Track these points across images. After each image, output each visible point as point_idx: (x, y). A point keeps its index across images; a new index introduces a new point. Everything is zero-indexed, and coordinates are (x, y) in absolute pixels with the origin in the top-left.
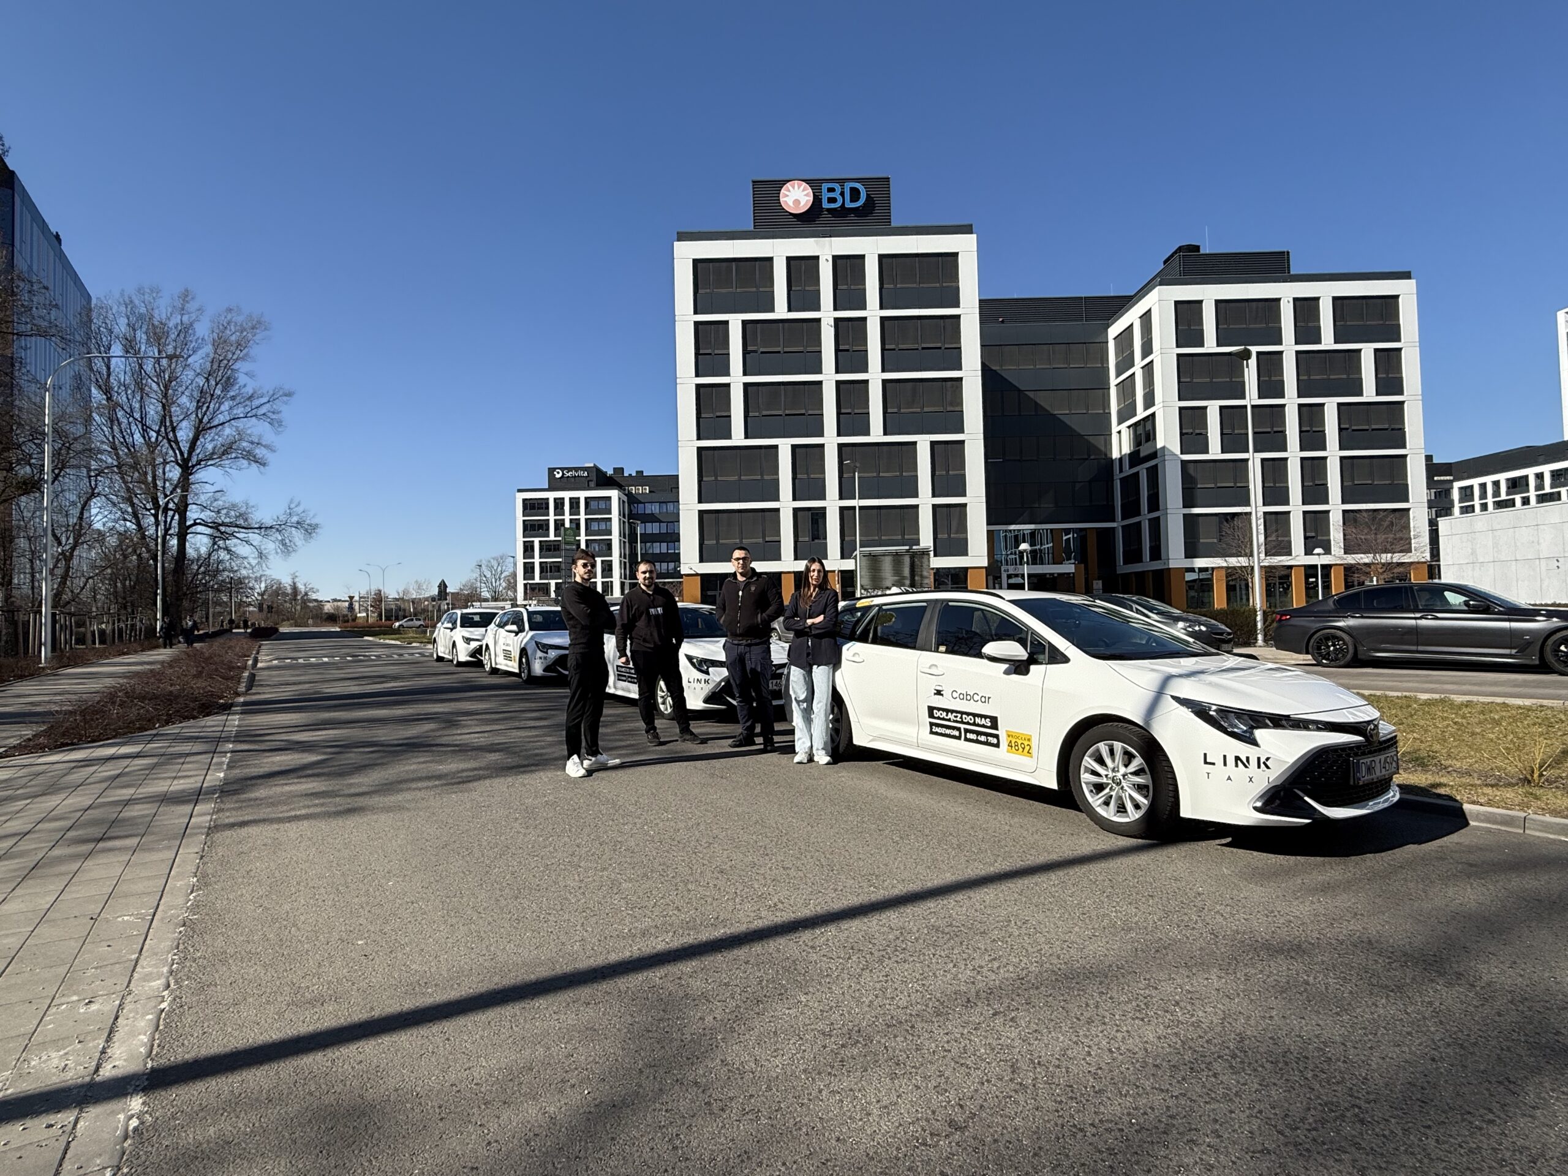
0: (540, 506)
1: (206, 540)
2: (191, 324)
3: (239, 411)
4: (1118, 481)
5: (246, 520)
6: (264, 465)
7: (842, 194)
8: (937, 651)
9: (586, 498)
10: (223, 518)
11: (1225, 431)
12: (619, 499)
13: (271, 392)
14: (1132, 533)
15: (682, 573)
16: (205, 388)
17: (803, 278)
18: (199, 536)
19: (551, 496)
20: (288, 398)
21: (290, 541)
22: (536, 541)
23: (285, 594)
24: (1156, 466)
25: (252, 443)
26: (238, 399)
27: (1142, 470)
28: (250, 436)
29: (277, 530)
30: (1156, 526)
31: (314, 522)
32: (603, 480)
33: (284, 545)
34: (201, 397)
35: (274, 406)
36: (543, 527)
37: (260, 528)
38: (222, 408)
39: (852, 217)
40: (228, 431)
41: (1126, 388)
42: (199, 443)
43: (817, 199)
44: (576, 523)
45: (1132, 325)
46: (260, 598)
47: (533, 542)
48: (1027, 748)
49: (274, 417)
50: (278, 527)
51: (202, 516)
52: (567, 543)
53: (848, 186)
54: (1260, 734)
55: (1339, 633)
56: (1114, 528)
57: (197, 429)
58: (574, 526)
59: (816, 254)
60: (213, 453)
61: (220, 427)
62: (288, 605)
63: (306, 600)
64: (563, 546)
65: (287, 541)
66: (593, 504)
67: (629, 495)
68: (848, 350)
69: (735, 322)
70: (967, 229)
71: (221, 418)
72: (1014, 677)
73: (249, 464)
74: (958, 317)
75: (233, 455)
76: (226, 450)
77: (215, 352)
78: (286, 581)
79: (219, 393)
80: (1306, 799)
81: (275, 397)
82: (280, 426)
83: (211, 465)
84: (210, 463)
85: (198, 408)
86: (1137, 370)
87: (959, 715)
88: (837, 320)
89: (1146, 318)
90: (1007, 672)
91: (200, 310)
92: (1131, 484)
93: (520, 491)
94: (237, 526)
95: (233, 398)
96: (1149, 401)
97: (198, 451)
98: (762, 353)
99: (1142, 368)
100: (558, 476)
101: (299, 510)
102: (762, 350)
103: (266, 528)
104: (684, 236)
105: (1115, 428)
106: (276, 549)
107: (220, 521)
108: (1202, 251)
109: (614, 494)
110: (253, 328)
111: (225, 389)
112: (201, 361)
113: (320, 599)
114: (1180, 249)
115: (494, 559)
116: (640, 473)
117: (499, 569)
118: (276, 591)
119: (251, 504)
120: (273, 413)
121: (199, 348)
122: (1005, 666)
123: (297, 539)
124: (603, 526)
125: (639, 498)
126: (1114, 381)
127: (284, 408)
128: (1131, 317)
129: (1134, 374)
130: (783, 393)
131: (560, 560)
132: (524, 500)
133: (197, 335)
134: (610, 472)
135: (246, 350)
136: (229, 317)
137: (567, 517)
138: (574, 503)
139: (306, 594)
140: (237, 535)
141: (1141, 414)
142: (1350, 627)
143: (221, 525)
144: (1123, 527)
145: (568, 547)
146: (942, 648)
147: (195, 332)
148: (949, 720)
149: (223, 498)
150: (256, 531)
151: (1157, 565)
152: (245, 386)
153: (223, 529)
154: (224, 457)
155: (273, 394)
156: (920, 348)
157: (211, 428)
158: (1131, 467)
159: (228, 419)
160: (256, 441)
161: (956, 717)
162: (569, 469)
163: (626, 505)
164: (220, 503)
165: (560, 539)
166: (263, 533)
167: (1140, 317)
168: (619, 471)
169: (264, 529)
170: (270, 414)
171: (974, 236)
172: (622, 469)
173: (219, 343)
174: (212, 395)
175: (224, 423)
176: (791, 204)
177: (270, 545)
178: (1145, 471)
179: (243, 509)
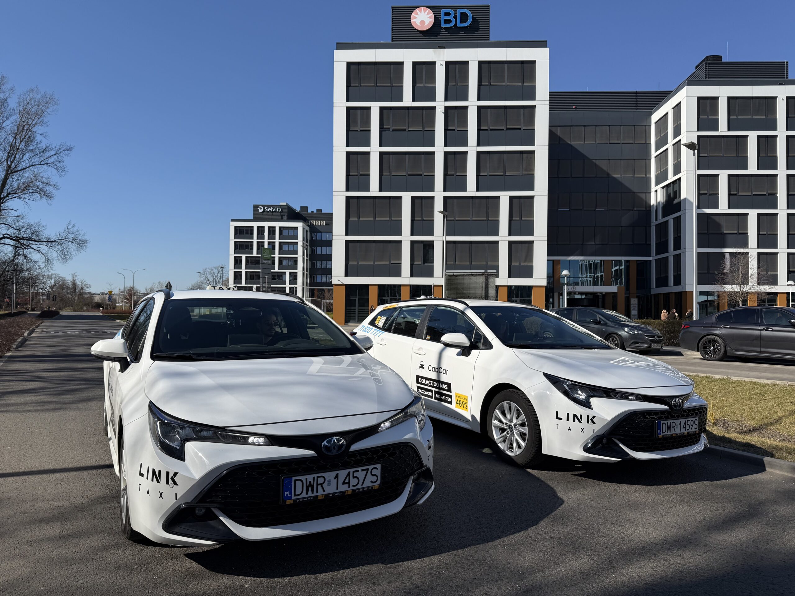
0: (248, 231)
1: (10, 249)
2: (6, 99)
3: (36, 160)
4: (654, 227)
5: (37, 236)
6: (51, 198)
7: (455, 17)
8: (425, 339)
9: (280, 228)
10: (22, 234)
11: (732, 193)
12: (304, 229)
13: (58, 148)
14: (662, 264)
15: (333, 283)
16: (14, 143)
17: (424, 77)
18: (7, 246)
19: (255, 225)
20: (69, 152)
21: (68, 251)
22: (244, 257)
23: (68, 288)
24: (680, 217)
25: (43, 183)
26: (37, 152)
27: (670, 219)
28: (42, 178)
29: (59, 243)
30: (678, 259)
31: (85, 238)
32: (293, 215)
33: (64, 254)
34: (10, 150)
35: (59, 158)
36: (249, 246)
37: (48, 242)
38: (25, 158)
39: (462, 34)
40: (27, 174)
41: (662, 158)
42: (8, 181)
43: (437, 20)
44: (272, 245)
45: (667, 113)
46: (50, 290)
47: (241, 257)
48: (466, 405)
49: (59, 165)
50: (59, 242)
51: (9, 232)
52: (264, 259)
53: (459, 11)
54: (594, 401)
55: (717, 338)
56: (650, 261)
57: (7, 171)
58: (271, 247)
59: (434, 60)
60: (18, 189)
61: (23, 171)
62: (69, 296)
63: (82, 293)
64: (262, 261)
65: (65, 251)
66: (285, 232)
67: (311, 226)
68: (454, 130)
69: (375, 107)
70: (542, 44)
71: (23, 165)
72: (462, 357)
73: (41, 197)
74: (533, 107)
75: (31, 191)
76: (26, 187)
77: (21, 120)
78: (69, 278)
79: (23, 147)
80: (621, 445)
81: (61, 151)
82: (63, 171)
83: (16, 197)
84: (15, 196)
85: (8, 157)
86: (669, 146)
87: (432, 382)
88: (447, 108)
89: (677, 108)
90: (458, 354)
91: (12, 90)
92: (662, 228)
93: (233, 220)
94: (32, 240)
95: (32, 151)
96: (677, 169)
97: (7, 187)
98: (393, 130)
99: (673, 145)
100: (260, 211)
101: (75, 229)
102: (394, 128)
103: (52, 242)
104: (341, 46)
105: (653, 188)
106: (58, 257)
107: (20, 236)
108: (724, 60)
109: (300, 225)
110: (47, 103)
111: (27, 144)
112: (12, 125)
113: (93, 292)
114: (707, 58)
115: (215, 268)
116: (319, 211)
117: (219, 275)
118: (61, 286)
119: (42, 225)
120: (59, 162)
121: (11, 116)
122: (458, 350)
123: (72, 250)
124: (291, 248)
125: (318, 228)
126: (654, 154)
127: (65, 158)
128: (667, 108)
129: (667, 149)
130: (407, 159)
131: (259, 270)
132: (236, 227)
133: (10, 107)
134: (298, 209)
135: (42, 118)
136: (31, 95)
137: (266, 241)
138: (272, 230)
139: (82, 288)
140: (32, 246)
141: (671, 178)
142: (723, 335)
143: (21, 239)
144: (656, 260)
145: (265, 262)
146: (428, 337)
147: (8, 105)
148: (426, 385)
149: (23, 221)
150: (44, 243)
151: (677, 289)
152: (40, 142)
153: (22, 241)
154: (26, 192)
155: (59, 149)
156: (505, 129)
157: (16, 171)
158: (663, 217)
159: (28, 165)
160: (46, 181)
161: (430, 383)
162: (269, 206)
163: (309, 233)
164: (21, 223)
165: (260, 255)
166: (49, 246)
167: (673, 108)
168: (305, 209)
169: (49, 242)
170: (56, 163)
171: (547, 50)
172: (307, 207)
173: (25, 113)
174: (18, 149)
175: (26, 168)
176: (419, 24)
177: (54, 254)
178: (672, 220)
179: (36, 229)
